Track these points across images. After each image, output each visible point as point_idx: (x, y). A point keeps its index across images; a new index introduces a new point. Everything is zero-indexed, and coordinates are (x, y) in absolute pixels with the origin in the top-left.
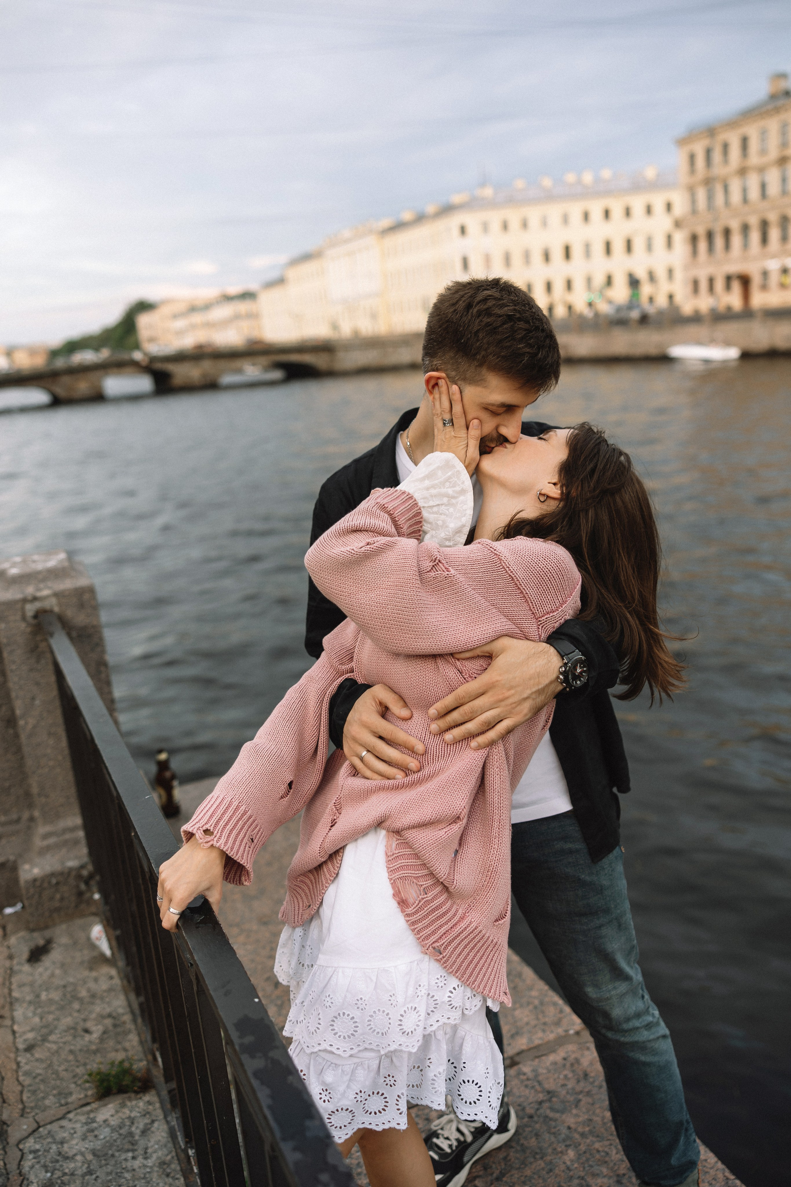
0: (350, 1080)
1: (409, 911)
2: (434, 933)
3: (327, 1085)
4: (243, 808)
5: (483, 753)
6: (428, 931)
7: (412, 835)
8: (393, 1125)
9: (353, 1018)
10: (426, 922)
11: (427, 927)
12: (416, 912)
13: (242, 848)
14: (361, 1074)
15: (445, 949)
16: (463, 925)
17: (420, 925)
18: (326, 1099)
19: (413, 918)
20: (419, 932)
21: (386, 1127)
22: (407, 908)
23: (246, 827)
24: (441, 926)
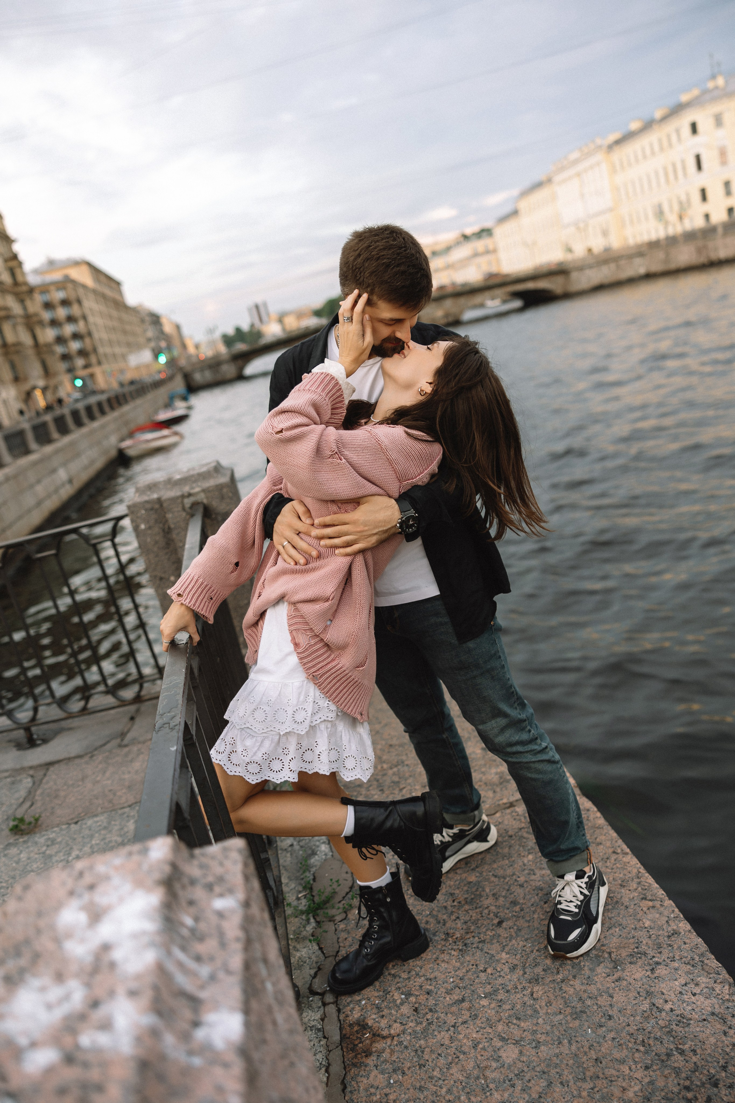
0: (260, 745)
1: (300, 650)
2: (314, 666)
3: (246, 747)
4: (201, 580)
5: (349, 559)
6: (310, 665)
7: (300, 606)
8: (286, 779)
9: (265, 711)
10: (310, 659)
11: (310, 662)
12: (304, 652)
13: (202, 604)
14: (267, 744)
15: (321, 677)
16: (333, 664)
17: (305, 660)
18: (245, 755)
19: (302, 655)
20: (304, 664)
21: (282, 780)
22: (299, 649)
23: (204, 592)
24: (319, 663)
